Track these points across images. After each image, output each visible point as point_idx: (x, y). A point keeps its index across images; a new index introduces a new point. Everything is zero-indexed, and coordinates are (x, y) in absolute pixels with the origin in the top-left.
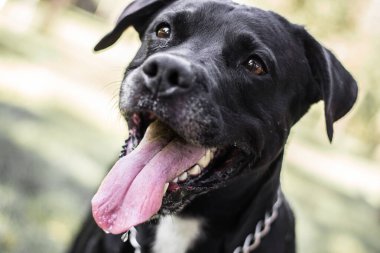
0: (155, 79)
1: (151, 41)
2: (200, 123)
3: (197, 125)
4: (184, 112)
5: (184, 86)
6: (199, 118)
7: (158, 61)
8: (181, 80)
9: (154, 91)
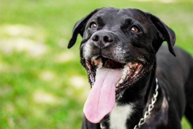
0: (98, 42)
1: (89, 31)
2: (122, 54)
3: (121, 55)
4: (114, 52)
5: (111, 41)
6: (121, 52)
7: (98, 34)
8: (110, 39)
9: (99, 47)
